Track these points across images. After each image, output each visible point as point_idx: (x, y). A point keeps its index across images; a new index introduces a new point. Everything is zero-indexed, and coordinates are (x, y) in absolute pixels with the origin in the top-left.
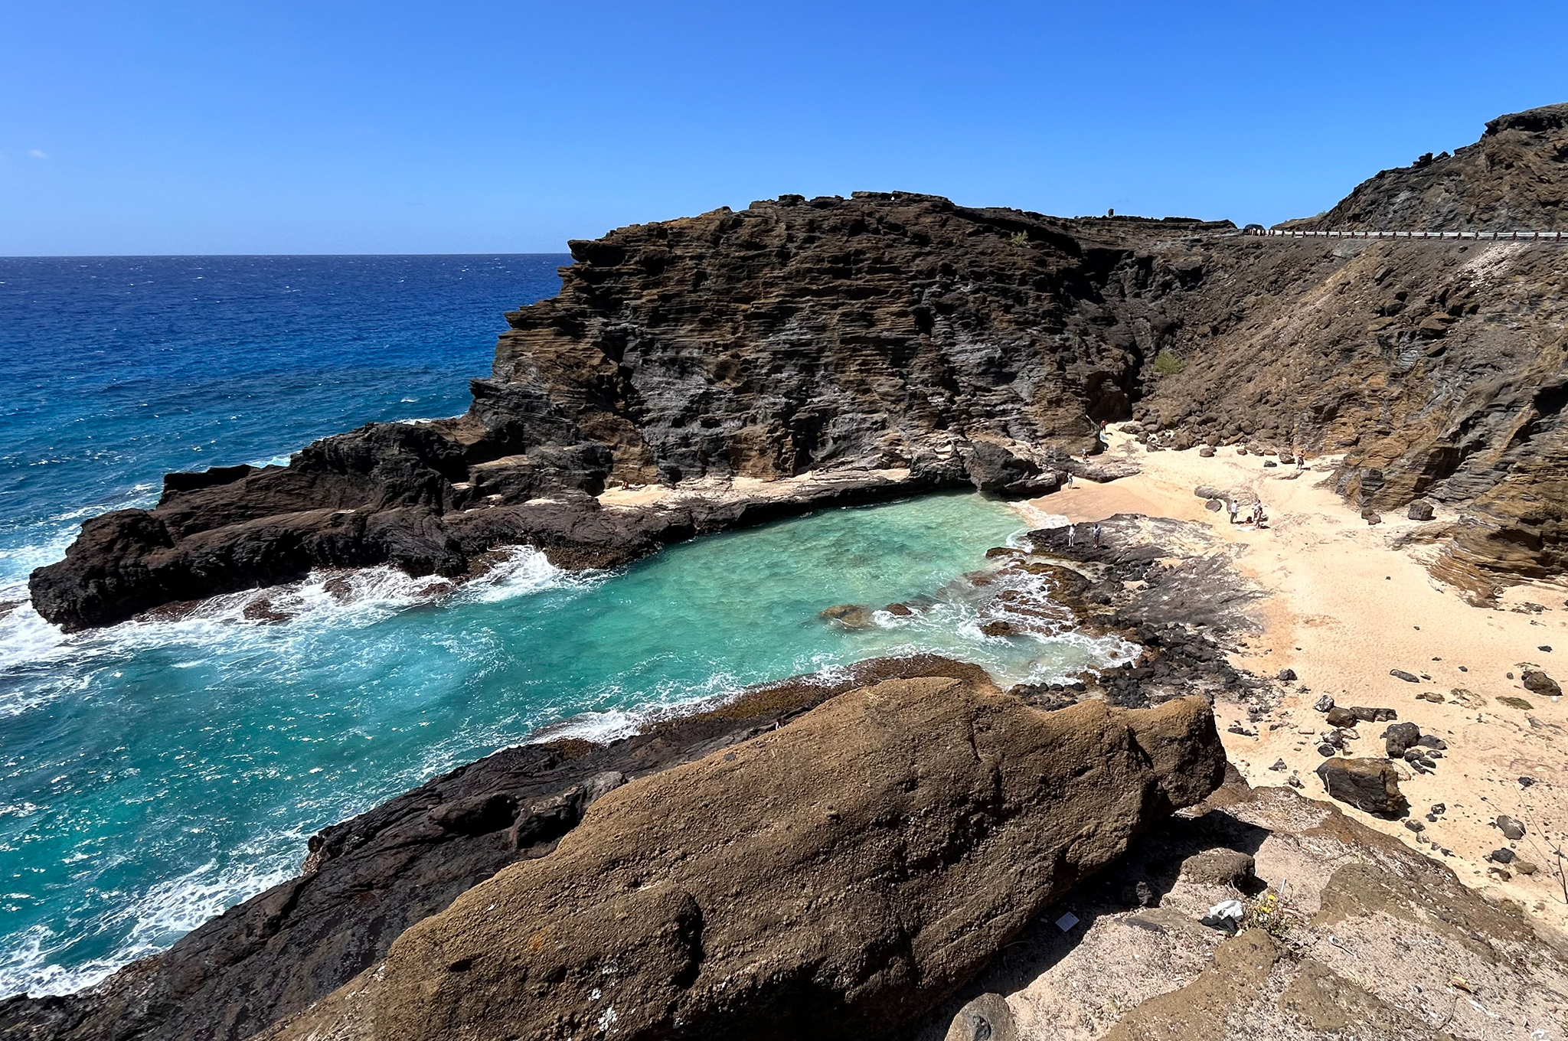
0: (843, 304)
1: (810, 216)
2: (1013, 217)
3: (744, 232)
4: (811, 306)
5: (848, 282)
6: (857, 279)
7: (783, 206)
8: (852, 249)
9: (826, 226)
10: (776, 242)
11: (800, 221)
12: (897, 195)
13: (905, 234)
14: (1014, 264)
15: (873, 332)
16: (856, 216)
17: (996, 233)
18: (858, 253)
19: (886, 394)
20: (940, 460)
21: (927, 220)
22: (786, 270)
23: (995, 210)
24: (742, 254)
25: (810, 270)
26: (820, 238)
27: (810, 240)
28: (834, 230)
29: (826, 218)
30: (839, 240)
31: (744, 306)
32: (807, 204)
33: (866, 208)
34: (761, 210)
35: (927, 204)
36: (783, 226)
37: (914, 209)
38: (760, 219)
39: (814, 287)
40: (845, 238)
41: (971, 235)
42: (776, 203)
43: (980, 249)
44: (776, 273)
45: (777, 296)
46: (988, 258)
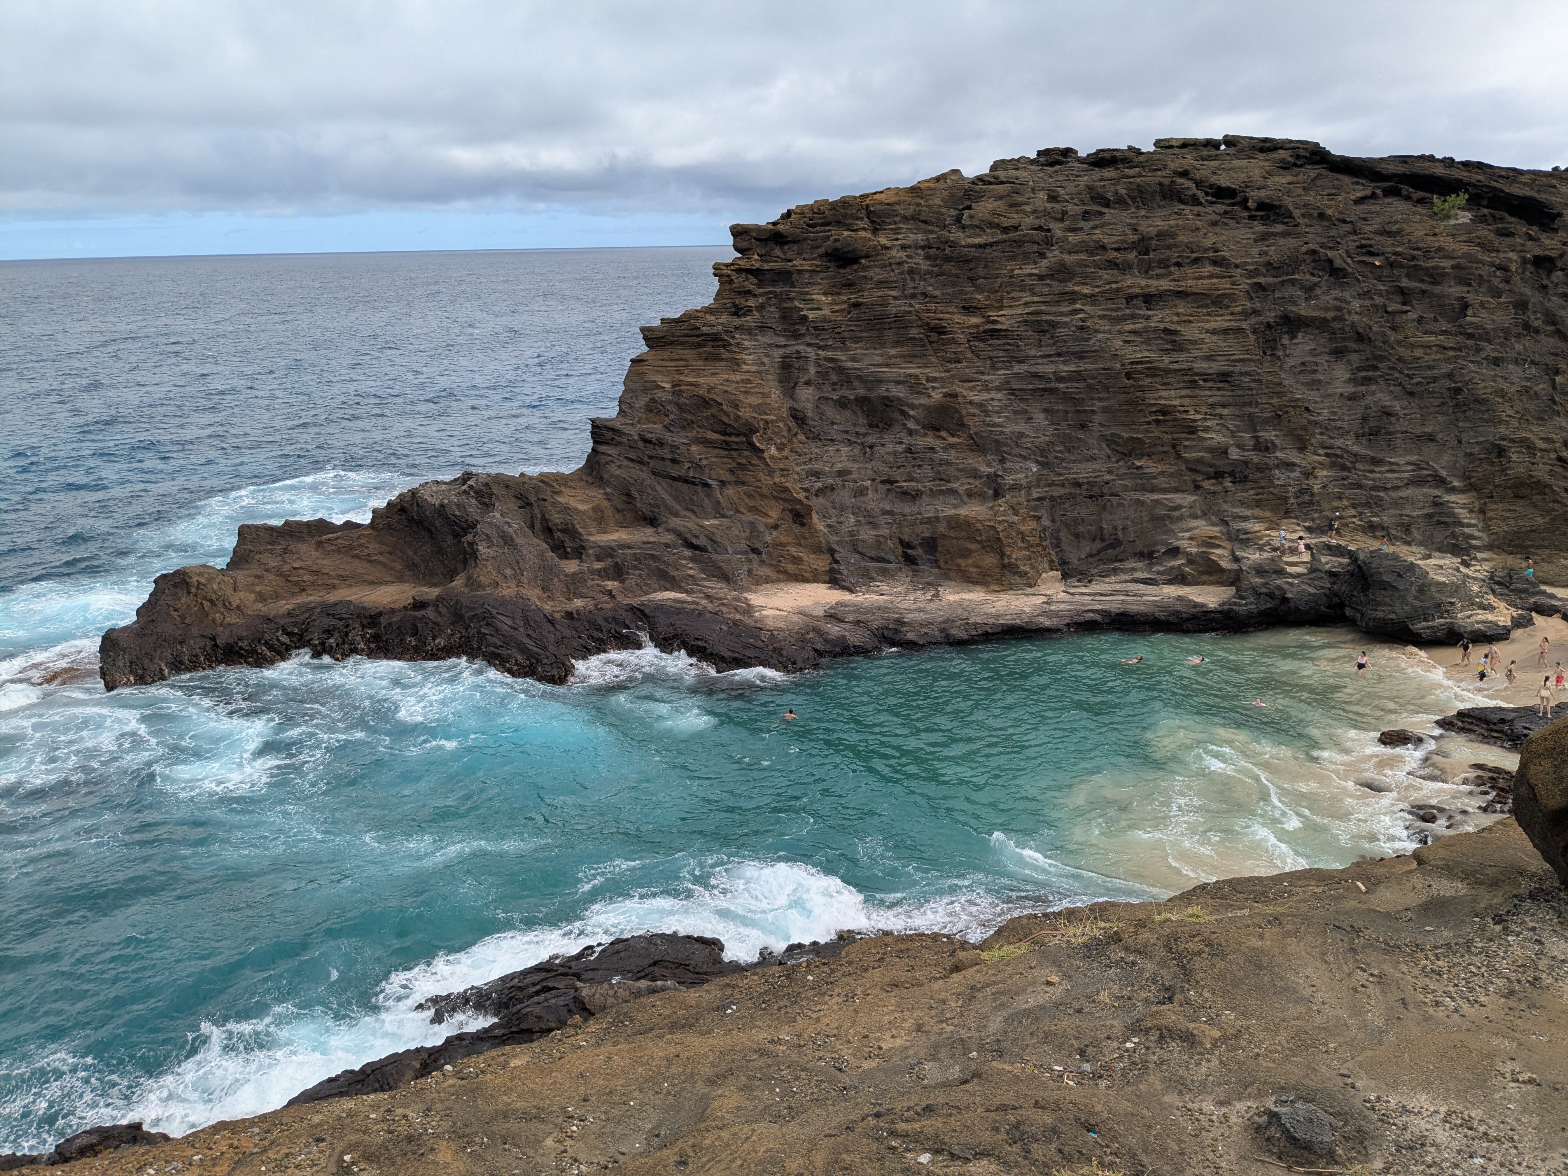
0: (1133, 317)
1: (1085, 180)
2: (1440, 171)
3: (981, 208)
4: (1083, 320)
5: (1144, 282)
6: (1159, 277)
7: (1044, 164)
8: (1153, 231)
9: (1111, 194)
10: (1030, 221)
11: (1071, 188)
12: (1232, 141)
13: (1243, 204)
14: (1440, 249)
15: (1182, 360)
16: (1159, 177)
17: (1408, 198)
18: (1160, 235)
19: (1200, 461)
20: (1291, 575)
21: (1282, 180)
22: (1044, 263)
23: (1404, 160)
24: (977, 241)
25: (1082, 264)
26: (1102, 214)
27: (1086, 215)
28: (1124, 201)
29: (1112, 182)
30: (1132, 216)
31: (975, 320)
32: (1081, 161)
33: (1178, 164)
34: (1009, 173)
35: (1282, 154)
36: (1042, 195)
37: (1259, 162)
38: (1006, 187)
39: (1086, 290)
40: (1142, 213)
41: (1359, 201)
42: (1032, 162)
43: (1376, 224)
44: (1029, 269)
45: (1026, 304)
46: (1390, 241)
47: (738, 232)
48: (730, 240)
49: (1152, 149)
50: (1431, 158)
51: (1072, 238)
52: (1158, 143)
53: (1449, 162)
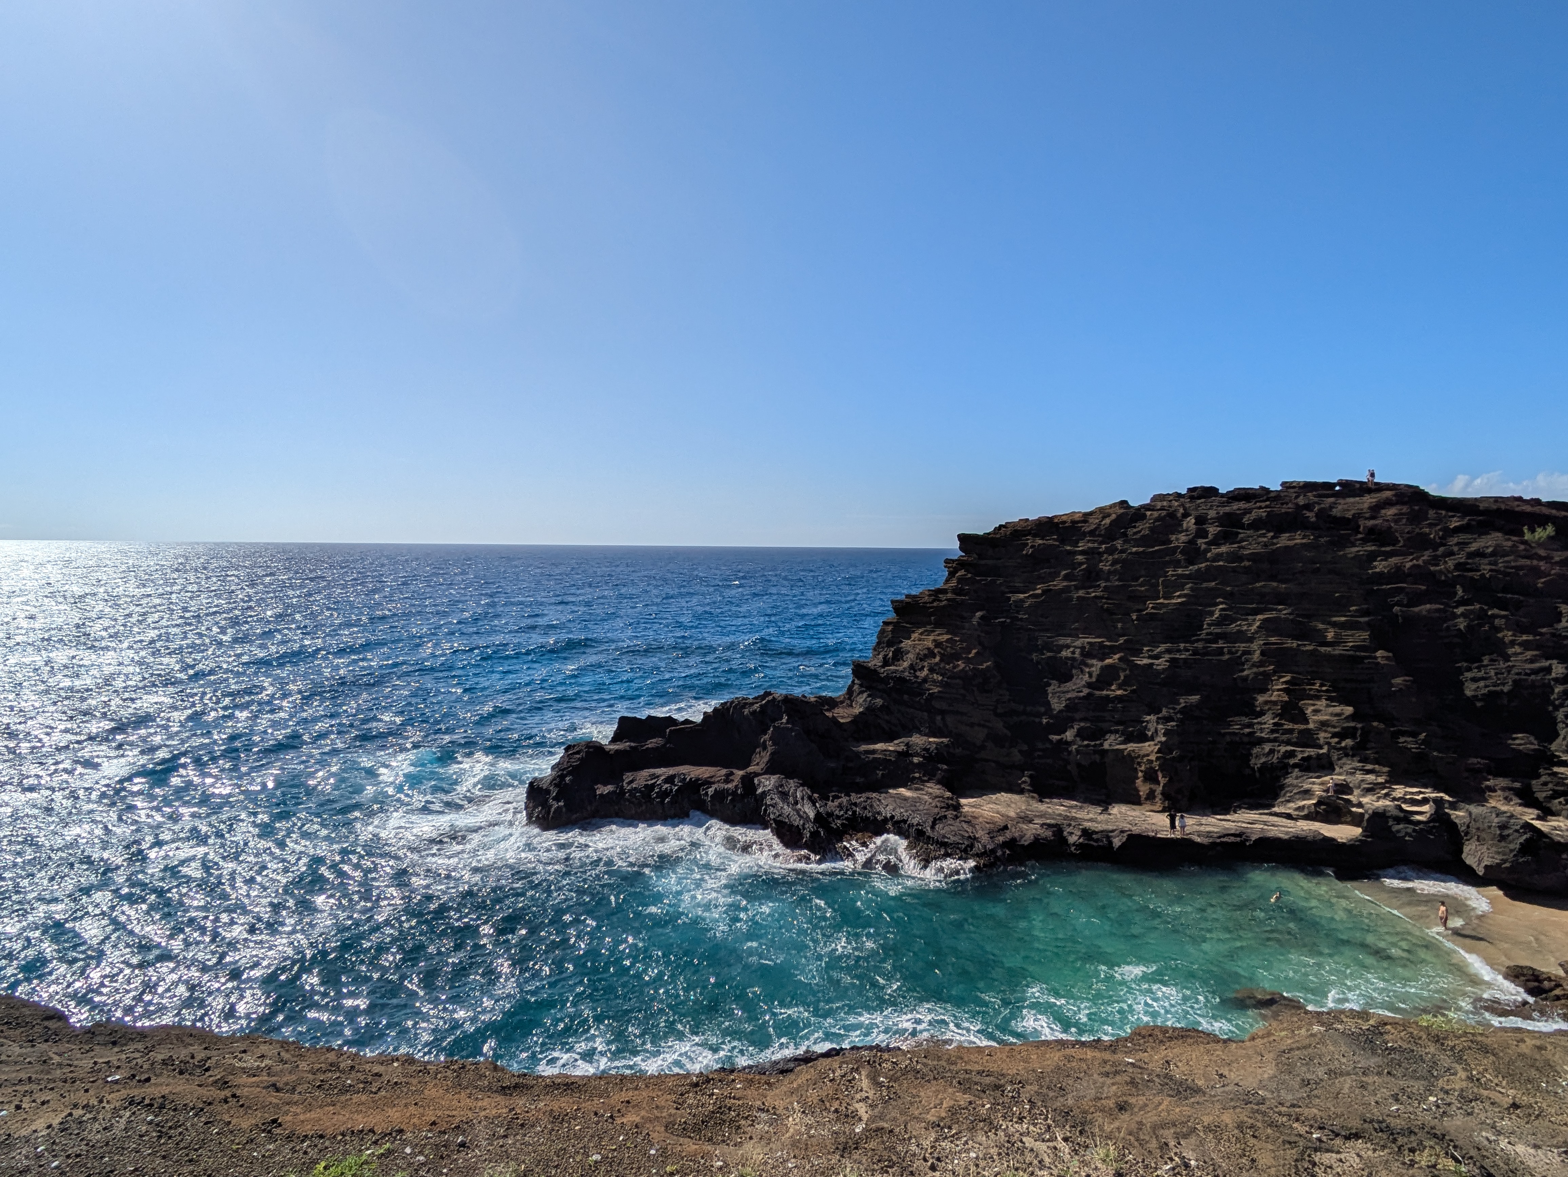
0: (1266, 609)
1: (1225, 509)
2: (1528, 508)
3: (1143, 528)
5: (1275, 584)
7: (1192, 498)
9: (1246, 520)
10: (1183, 538)
11: (1212, 514)
12: (1345, 484)
13: (1356, 530)
14: (1534, 568)
16: (1286, 509)
17: (1500, 529)
19: (1326, 724)
21: (1390, 513)
22: (1193, 568)
23: (1497, 500)
24: (1140, 550)
25: (1223, 569)
26: (1239, 534)
27: (1226, 535)
28: (1256, 525)
29: (1248, 511)
30: (1263, 535)
32: (1223, 495)
33: (1301, 501)
34: (1165, 503)
35: (1388, 494)
36: (1191, 520)
37: (1368, 500)
38: (1164, 513)
40: (1272, 534)
41: (1457, 530)
42: (1183, 496)
43: (1474, 547)
44: (1180, 571)
45: (1179, 597)
46: (1486, 561)
47: (963, 538)
48: (957, 544)
49: (1279, 488)
50: (1520, 499)
51: (1215, 550)
52: (1283, 484)
53: (1537, 502)
